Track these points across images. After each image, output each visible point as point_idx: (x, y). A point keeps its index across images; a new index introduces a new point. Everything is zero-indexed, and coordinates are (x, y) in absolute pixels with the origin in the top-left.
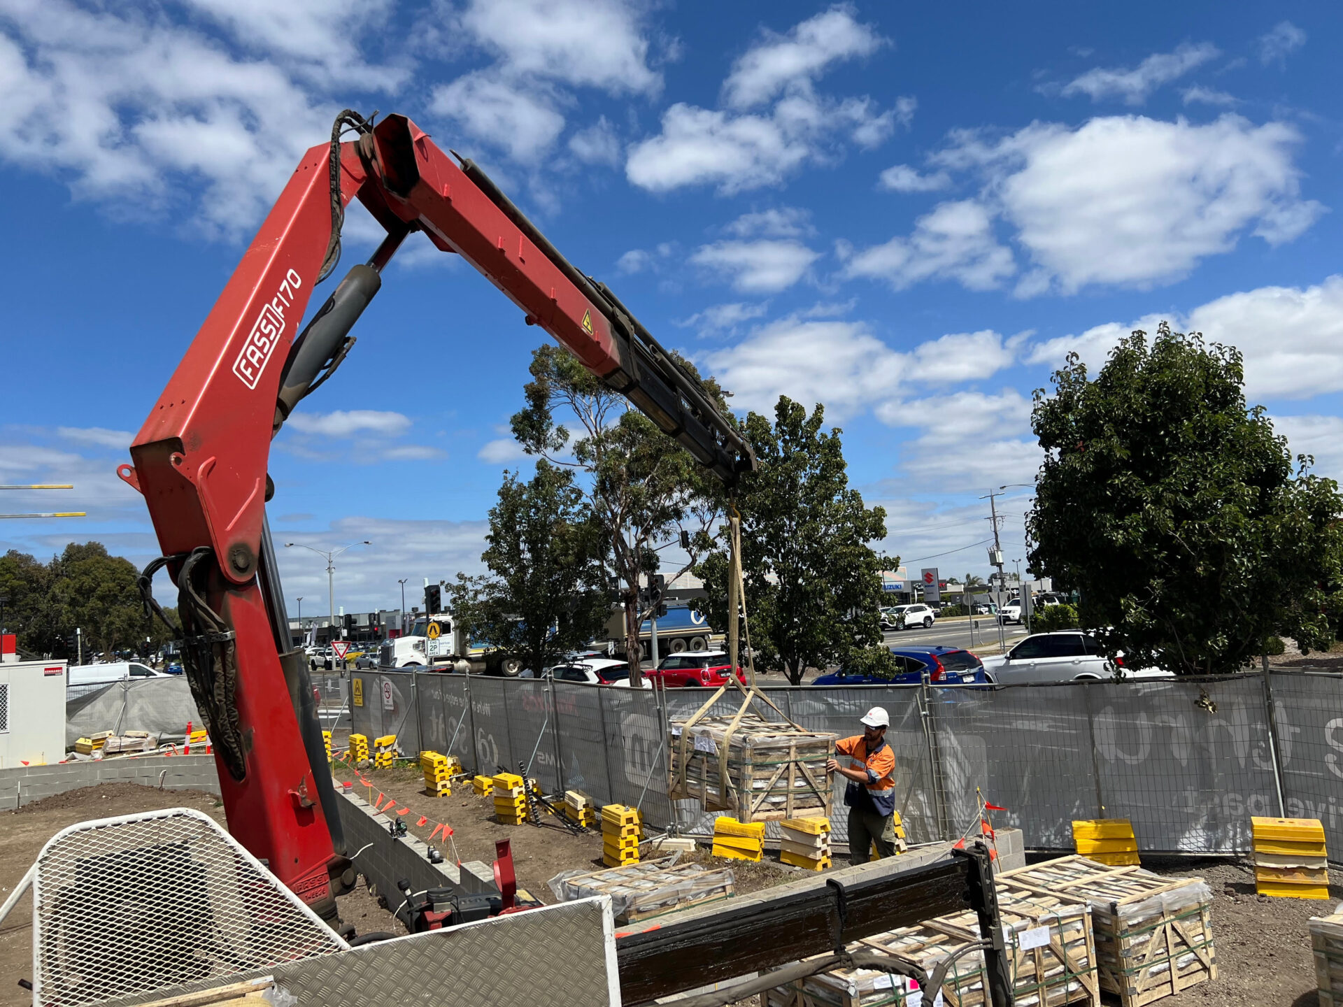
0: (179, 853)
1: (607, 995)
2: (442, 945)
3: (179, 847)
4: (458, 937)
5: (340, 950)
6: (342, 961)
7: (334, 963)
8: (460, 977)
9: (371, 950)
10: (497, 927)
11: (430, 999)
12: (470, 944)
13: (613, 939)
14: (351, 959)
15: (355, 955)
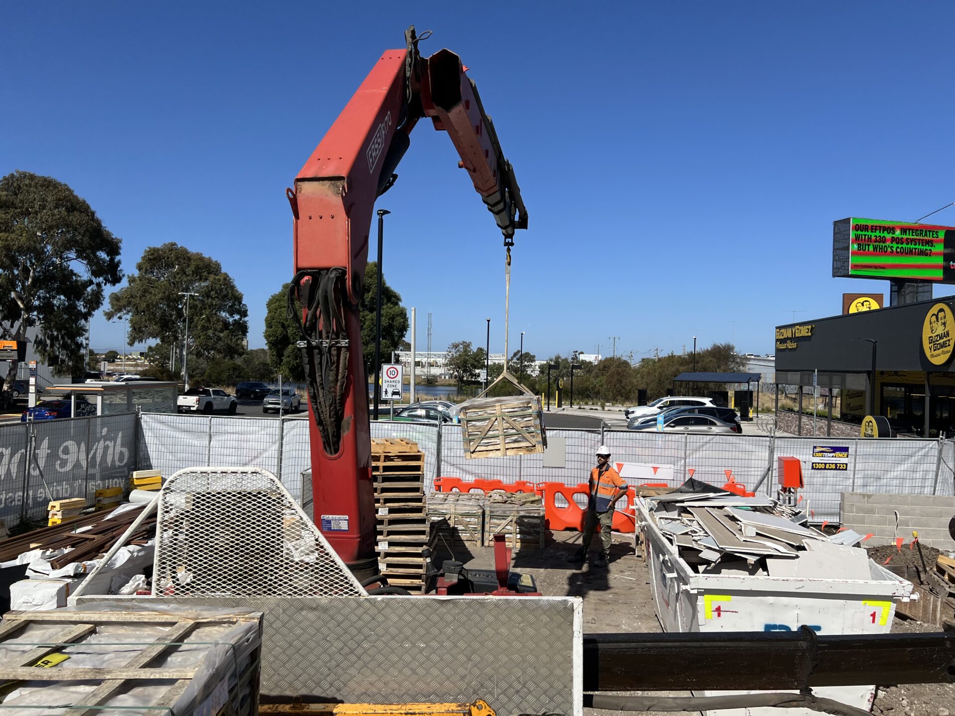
0: (254, 500)
1: (572, 681)
2: (437, 610)
3: (254, 496)
4: (450, 606)
5: (360, 595)
6: (359, 604)
7: (354, 605)
8: (449, 637)
9: (383, 600)
10: (482, 603)
11: (424, 648)
12: (459, 613)
13: (581, 635)
14: (367, 604)
15: (370, 602)
